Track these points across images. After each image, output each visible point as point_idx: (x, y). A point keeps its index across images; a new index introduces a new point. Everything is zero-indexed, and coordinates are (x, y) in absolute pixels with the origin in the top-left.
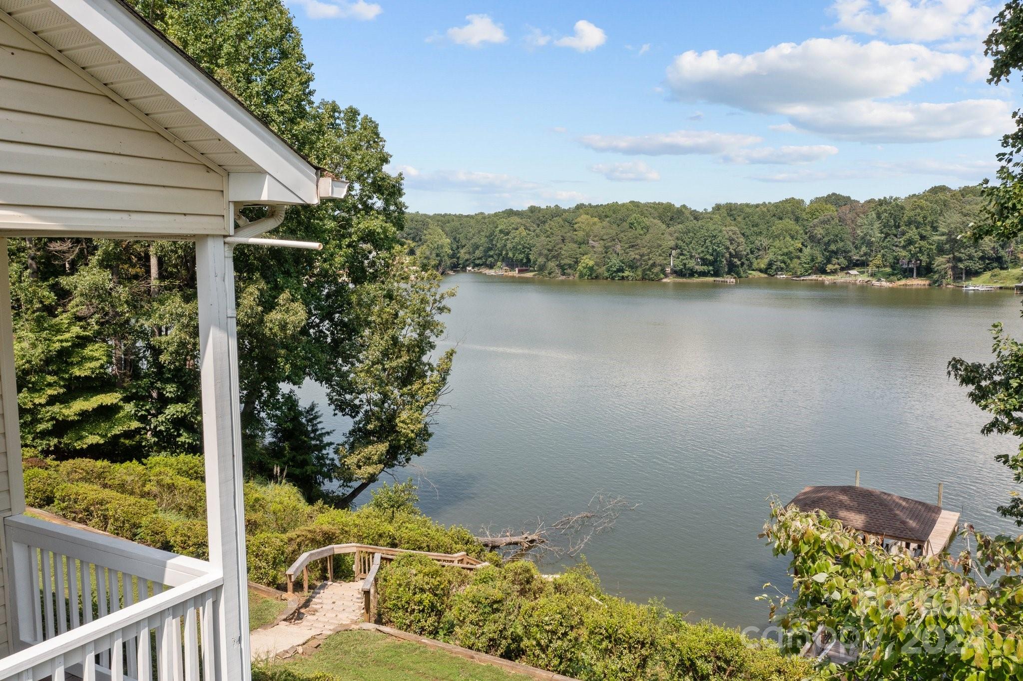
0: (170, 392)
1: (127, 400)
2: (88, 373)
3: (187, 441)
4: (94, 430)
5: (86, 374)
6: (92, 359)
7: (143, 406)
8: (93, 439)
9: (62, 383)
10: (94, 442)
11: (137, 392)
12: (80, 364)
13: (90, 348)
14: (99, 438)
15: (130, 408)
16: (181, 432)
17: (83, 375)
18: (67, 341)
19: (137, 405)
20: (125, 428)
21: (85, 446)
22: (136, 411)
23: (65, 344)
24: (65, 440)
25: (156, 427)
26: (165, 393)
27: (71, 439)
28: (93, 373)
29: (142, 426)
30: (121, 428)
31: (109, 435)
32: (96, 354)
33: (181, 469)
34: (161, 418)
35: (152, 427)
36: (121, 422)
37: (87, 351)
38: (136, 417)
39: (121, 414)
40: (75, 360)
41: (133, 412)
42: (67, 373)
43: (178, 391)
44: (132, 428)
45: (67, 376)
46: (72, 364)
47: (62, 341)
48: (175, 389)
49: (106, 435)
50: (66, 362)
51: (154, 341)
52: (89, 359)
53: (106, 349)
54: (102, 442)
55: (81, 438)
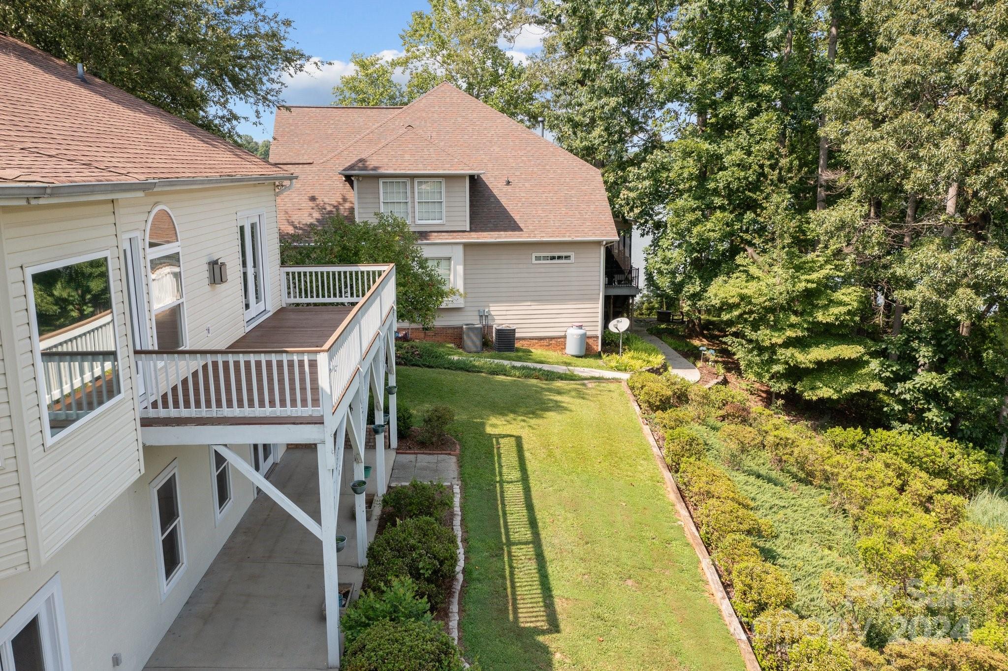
0: (924, 356)
1: (874, 355)
2: (830, 319)
3: (935, 419)
4: (830, 382)
5: (828, 320)
6: (840, 303)
7: (889, 366)
8: (825, 392)
9: (805, 326)
10: (826, 396)
11: (886, 349)
12: (826, 307)
13: (843, 291)
14: (833, 392)
15: (875, 365)
16: (931, 407)
17: (824, 321)
18: (812, 282)
19: (882, 364)
20: (864, 388)
21: (814, 398)
22: (880, 370)
23: (810, 285)
24: (799, 387)
25: (901, 393)
26: (917, 356)
27: (804, 387)
28: (837, 319)
29: (884, 388)
30: (858, 386)
31: (844, 392)
32: (846, 299)
33: (913, 453)
34: (909, 385)
35: (897, 393)
36: (862, 379)
37: (838, 295)
38: (878, 377)
39: (864, 371)
40: (823, 302)
41: (877, 371)
42: (812, 316)
43: (934, 356)
44: (871, 389)
45: (811, 319)
46: (816, 306)
47: (808, 281)
48: (930, 354)
49: (841, 390)
50: (813, 305)
51: (898, 295)
52: (837, 303)
53: (859, 293)
54: (835, 397)
55: (813, 388)
